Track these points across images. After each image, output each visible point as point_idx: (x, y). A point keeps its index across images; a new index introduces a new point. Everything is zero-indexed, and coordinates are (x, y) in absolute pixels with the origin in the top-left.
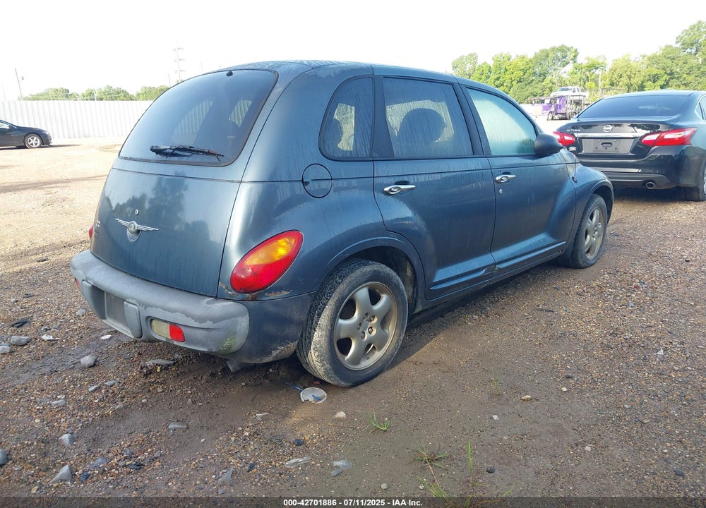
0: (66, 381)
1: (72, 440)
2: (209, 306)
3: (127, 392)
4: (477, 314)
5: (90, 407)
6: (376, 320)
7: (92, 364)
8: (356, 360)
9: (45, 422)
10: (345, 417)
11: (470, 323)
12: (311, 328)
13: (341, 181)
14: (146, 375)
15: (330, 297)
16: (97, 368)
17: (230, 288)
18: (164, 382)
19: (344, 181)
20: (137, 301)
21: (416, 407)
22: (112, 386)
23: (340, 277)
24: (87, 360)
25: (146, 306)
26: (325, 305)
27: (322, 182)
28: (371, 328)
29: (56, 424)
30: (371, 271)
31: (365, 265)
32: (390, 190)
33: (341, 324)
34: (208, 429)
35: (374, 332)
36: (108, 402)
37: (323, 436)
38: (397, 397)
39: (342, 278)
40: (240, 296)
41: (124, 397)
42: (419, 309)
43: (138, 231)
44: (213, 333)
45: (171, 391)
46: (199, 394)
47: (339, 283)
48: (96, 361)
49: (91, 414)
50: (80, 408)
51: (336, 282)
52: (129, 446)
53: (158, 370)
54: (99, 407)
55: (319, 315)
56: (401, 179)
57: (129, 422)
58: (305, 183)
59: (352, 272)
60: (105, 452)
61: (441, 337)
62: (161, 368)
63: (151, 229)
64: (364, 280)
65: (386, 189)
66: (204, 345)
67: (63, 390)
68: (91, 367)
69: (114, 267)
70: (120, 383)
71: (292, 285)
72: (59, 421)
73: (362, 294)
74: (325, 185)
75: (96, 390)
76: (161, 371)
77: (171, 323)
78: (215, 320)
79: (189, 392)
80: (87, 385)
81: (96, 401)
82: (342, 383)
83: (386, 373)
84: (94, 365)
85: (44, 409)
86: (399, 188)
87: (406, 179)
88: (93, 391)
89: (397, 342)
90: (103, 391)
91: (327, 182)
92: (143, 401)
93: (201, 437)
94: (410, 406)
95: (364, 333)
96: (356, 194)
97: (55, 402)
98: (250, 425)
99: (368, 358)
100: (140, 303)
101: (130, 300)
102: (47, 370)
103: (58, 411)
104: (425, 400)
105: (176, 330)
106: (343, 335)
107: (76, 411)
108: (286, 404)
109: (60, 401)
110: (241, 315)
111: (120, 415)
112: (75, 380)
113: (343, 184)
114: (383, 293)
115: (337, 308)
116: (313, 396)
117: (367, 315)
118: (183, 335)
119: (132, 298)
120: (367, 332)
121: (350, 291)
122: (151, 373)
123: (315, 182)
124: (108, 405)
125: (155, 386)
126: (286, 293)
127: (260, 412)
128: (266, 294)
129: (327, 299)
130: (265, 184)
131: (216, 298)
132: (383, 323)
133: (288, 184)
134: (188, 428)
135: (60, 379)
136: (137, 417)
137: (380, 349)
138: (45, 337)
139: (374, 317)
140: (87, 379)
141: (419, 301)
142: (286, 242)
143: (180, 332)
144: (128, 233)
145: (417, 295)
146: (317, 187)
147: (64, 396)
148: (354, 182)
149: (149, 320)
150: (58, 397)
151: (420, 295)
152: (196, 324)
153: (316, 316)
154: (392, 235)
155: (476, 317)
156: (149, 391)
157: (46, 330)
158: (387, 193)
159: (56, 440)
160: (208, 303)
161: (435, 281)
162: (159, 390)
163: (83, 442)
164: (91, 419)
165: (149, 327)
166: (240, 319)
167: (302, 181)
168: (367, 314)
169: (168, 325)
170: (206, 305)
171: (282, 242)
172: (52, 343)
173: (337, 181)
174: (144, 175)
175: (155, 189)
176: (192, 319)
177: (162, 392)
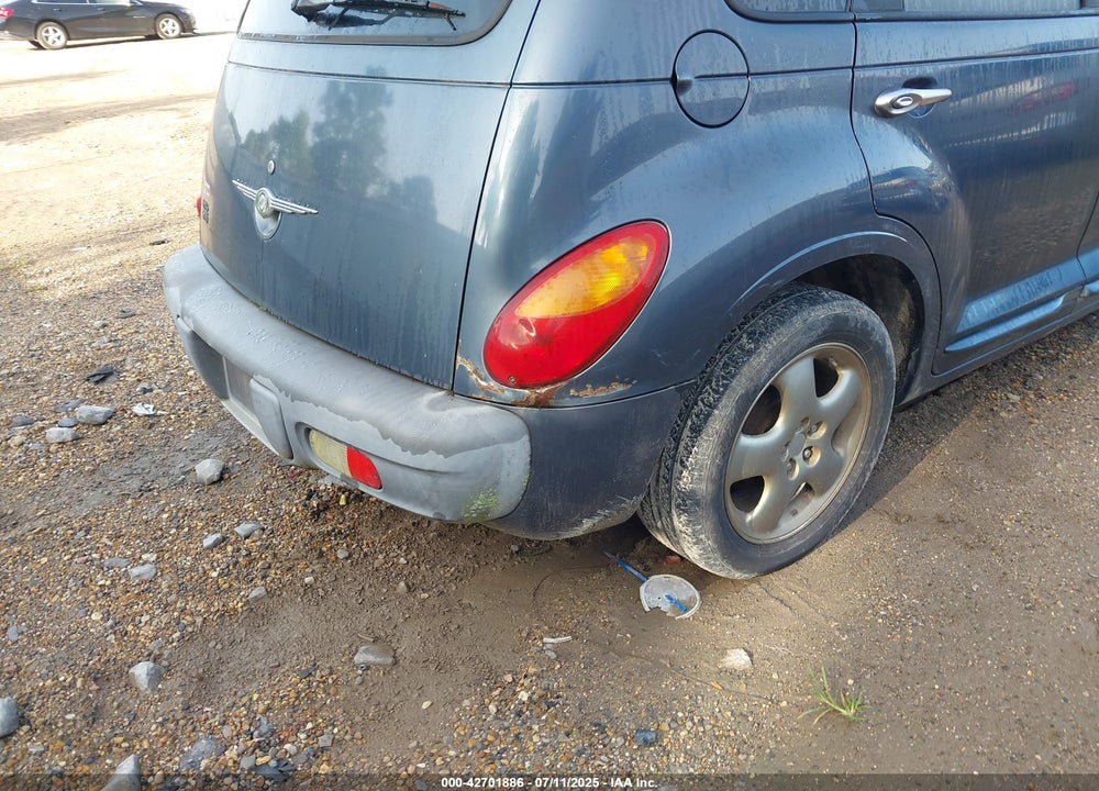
0: (165, 516)
1: (156, 677)
2: (435, 414)
3: (275, 555)
4: (1015, 391)
5: (200, 589)
6: (822, 431)
7: (216, 478)
8: (771, 521)
9: (110, 622)
10: (748, 666)
11: (1003, 414)
12: (674, 459)
13: (771, 79)
14: (316, 514)
15: (726, 387)
16: (225, 486)
17: (485, 372)
18: (353, 532)
19: (779, 78)
20: (276, 383)
21: (918, 646)
22: (247, 537)
23: (751, 335)
24: (207, 469)
25: (295, 396)
26: (712, 407)
27: (723, 83)
28: (810, 448)
29: (130, 628)
30: (827, 318)
31: (814, 302)
32: (894, 105)
33: (746, 448)
34: (439, 668)
35: (816, 458)
36: (237, 578)
37: (702, 721)
38: (865, 613)
39: (758, 337)
40: (508, 394)
41: (269, 567)
42: (915, 392)
43: (276, 213)
44: (443, 482)
45: (366, 555)
46: (423, 568)
47: (750, 353)
48: (225, 470)
49: (201, 607)
50: (182, 591)
51: (741, 348)
52: (269, 709)
53: (342, 502)
54: (219, 591)
55: (697, 431)
56: (918, 72)
57: (275, 634)
58: (678, 86)
59: (782, 323)
60: (215, 721)
61: (945, 447)
62: (347, 498)
63: (303, 209)
64: (809, 341)
65: (882, 101)
66: (424, 503)
67: (155, 541)
68: (214, 483)
69: (234, 288)
70: (263, 529)
71: (637, 368)
72: (138, 618)
73: (800, 374)
74: (731, 90)
75: (215, 544)
76: (348, 503)
77: (349, 446)
78: (446, 450)
79: (402, 560)
80: (202, 528)
81: (215, 574)
82: (737, 575)
83: (830, 541)
84: (221, 478)
85: (113, 584)
86: (916, 98)
87: (929, 70)
88: (211, 548)
89: (863, 474)
90: (229, 548)
91: (735, 82)
92: (307, 580)
93: (422, 696)
94: (904, 646)
95: (792, 461)
96: (807, 116)
97: (135, 571)
98: (532, 670)
99: (795, 513)
100: (282, 388)
101: (259, 378)
102: (135, 484)
103: (138, 594)
104: (939, 629)
105: (359, 462)
106: (747, 473)
107: (173, 597)
108: (610, 613)
109: (147, 567)
110: (511, 438)
111: (258, 613)
112: (180, 514)
113: (776, 84)
114: (843, 366)
115: (740, 411)
116: (669, 597)
117: (808, 421)
118: (377, 474)
119: (265, 375)
120: (799, 458)
121: (773, 372)
122: (327, 508)
123: (705, 84)
124: (236, 585)
125: (334, 542)
126: (619, 388)
127: (553, 632)
128: (572, 392)
129: (716, 392)
130: (573, 90)
131: (452, 392)
132: (836, 435)
133: (636, 89)
134: (396, 663)
135: (155, 510)
136: (294, 621)
137: (822, 492)
138: (139, 409)
139: (818, 425)
140: (203, 514)
141: (918, 379)
142: (625, 252)
143: (372, 468)
144: (258, 216)
145: (916, 366)
146: (709, 96)
147: (154, 558)
148: (804, 81)
149: (302, 430)
150: (144, 557)
151: (922, 365)
152: (406, 458)
153: (687, 432)
154: (887, 227)
155: (1015, 398)
156: (321, 555)
157: (145, 391)
158: (883, 114)
159: (123, 671)
160: (432, 405)
161: (959, 330)
162: (341, 554)
163: (176, 686)
164: (199, 620)
165: (304, 442)
166: (507, 447)
167: (673, 80)
168: (805, 420)
169: (345, 448)
170: (426, 412)
171: (616, 254)
172: (151, 422)
173: (762, 80)
174: (284, 76)
175: (325, 100)
176: (396, 443)
177: (347, 558)
